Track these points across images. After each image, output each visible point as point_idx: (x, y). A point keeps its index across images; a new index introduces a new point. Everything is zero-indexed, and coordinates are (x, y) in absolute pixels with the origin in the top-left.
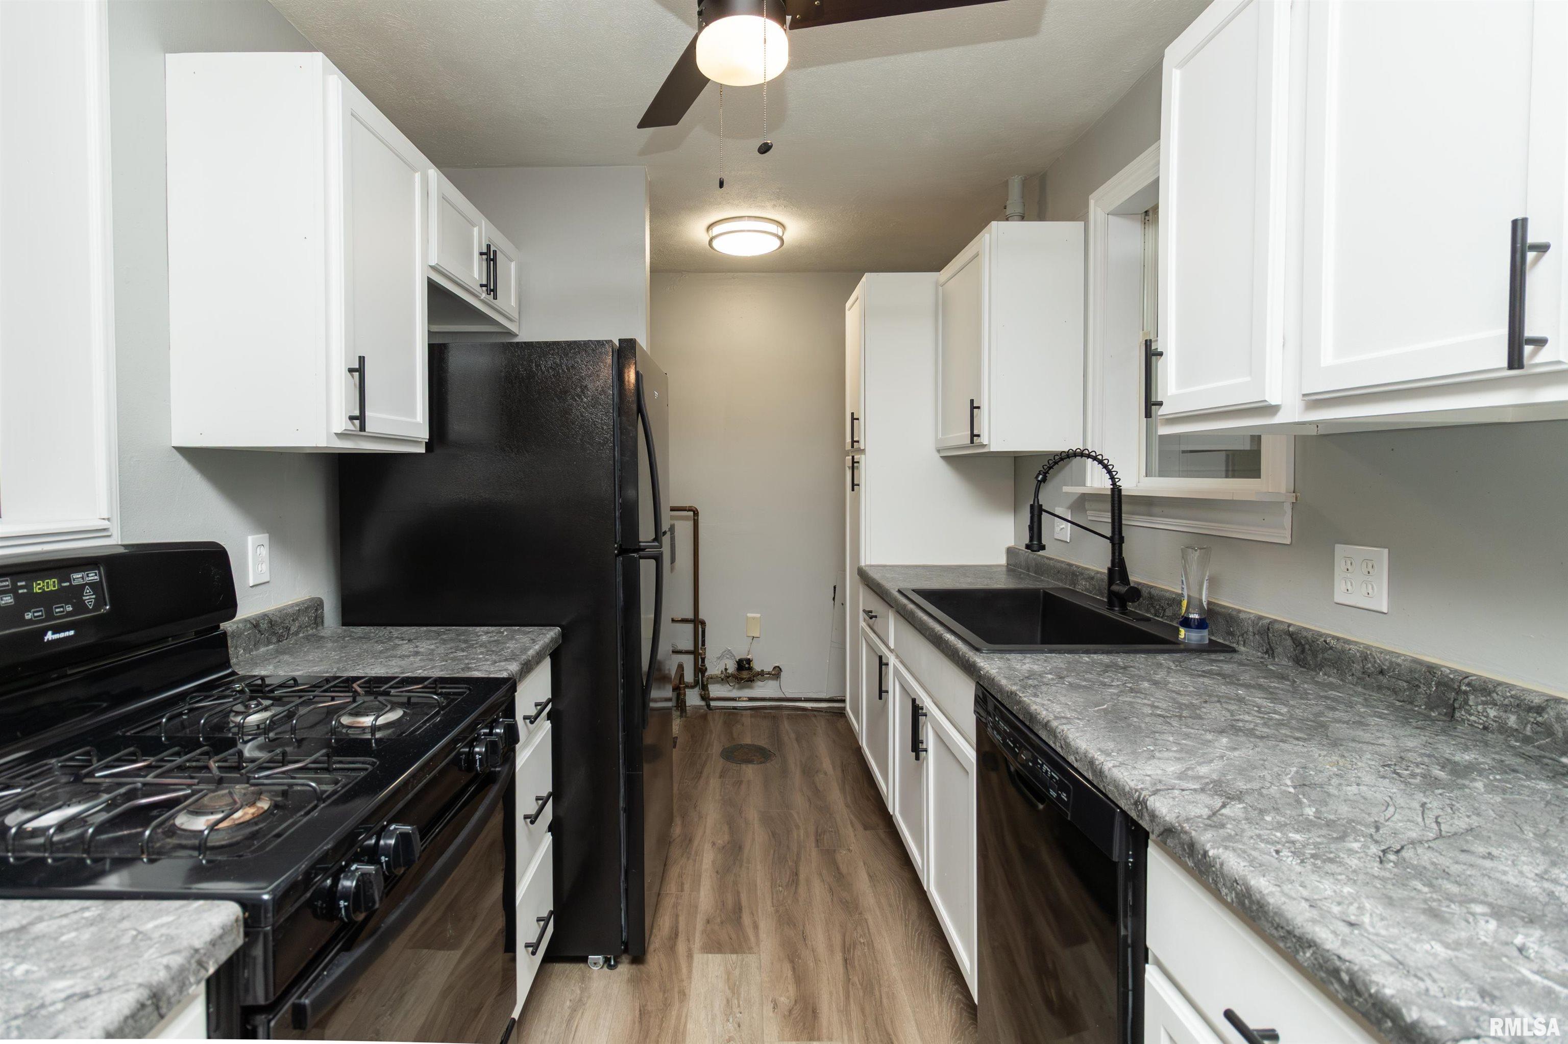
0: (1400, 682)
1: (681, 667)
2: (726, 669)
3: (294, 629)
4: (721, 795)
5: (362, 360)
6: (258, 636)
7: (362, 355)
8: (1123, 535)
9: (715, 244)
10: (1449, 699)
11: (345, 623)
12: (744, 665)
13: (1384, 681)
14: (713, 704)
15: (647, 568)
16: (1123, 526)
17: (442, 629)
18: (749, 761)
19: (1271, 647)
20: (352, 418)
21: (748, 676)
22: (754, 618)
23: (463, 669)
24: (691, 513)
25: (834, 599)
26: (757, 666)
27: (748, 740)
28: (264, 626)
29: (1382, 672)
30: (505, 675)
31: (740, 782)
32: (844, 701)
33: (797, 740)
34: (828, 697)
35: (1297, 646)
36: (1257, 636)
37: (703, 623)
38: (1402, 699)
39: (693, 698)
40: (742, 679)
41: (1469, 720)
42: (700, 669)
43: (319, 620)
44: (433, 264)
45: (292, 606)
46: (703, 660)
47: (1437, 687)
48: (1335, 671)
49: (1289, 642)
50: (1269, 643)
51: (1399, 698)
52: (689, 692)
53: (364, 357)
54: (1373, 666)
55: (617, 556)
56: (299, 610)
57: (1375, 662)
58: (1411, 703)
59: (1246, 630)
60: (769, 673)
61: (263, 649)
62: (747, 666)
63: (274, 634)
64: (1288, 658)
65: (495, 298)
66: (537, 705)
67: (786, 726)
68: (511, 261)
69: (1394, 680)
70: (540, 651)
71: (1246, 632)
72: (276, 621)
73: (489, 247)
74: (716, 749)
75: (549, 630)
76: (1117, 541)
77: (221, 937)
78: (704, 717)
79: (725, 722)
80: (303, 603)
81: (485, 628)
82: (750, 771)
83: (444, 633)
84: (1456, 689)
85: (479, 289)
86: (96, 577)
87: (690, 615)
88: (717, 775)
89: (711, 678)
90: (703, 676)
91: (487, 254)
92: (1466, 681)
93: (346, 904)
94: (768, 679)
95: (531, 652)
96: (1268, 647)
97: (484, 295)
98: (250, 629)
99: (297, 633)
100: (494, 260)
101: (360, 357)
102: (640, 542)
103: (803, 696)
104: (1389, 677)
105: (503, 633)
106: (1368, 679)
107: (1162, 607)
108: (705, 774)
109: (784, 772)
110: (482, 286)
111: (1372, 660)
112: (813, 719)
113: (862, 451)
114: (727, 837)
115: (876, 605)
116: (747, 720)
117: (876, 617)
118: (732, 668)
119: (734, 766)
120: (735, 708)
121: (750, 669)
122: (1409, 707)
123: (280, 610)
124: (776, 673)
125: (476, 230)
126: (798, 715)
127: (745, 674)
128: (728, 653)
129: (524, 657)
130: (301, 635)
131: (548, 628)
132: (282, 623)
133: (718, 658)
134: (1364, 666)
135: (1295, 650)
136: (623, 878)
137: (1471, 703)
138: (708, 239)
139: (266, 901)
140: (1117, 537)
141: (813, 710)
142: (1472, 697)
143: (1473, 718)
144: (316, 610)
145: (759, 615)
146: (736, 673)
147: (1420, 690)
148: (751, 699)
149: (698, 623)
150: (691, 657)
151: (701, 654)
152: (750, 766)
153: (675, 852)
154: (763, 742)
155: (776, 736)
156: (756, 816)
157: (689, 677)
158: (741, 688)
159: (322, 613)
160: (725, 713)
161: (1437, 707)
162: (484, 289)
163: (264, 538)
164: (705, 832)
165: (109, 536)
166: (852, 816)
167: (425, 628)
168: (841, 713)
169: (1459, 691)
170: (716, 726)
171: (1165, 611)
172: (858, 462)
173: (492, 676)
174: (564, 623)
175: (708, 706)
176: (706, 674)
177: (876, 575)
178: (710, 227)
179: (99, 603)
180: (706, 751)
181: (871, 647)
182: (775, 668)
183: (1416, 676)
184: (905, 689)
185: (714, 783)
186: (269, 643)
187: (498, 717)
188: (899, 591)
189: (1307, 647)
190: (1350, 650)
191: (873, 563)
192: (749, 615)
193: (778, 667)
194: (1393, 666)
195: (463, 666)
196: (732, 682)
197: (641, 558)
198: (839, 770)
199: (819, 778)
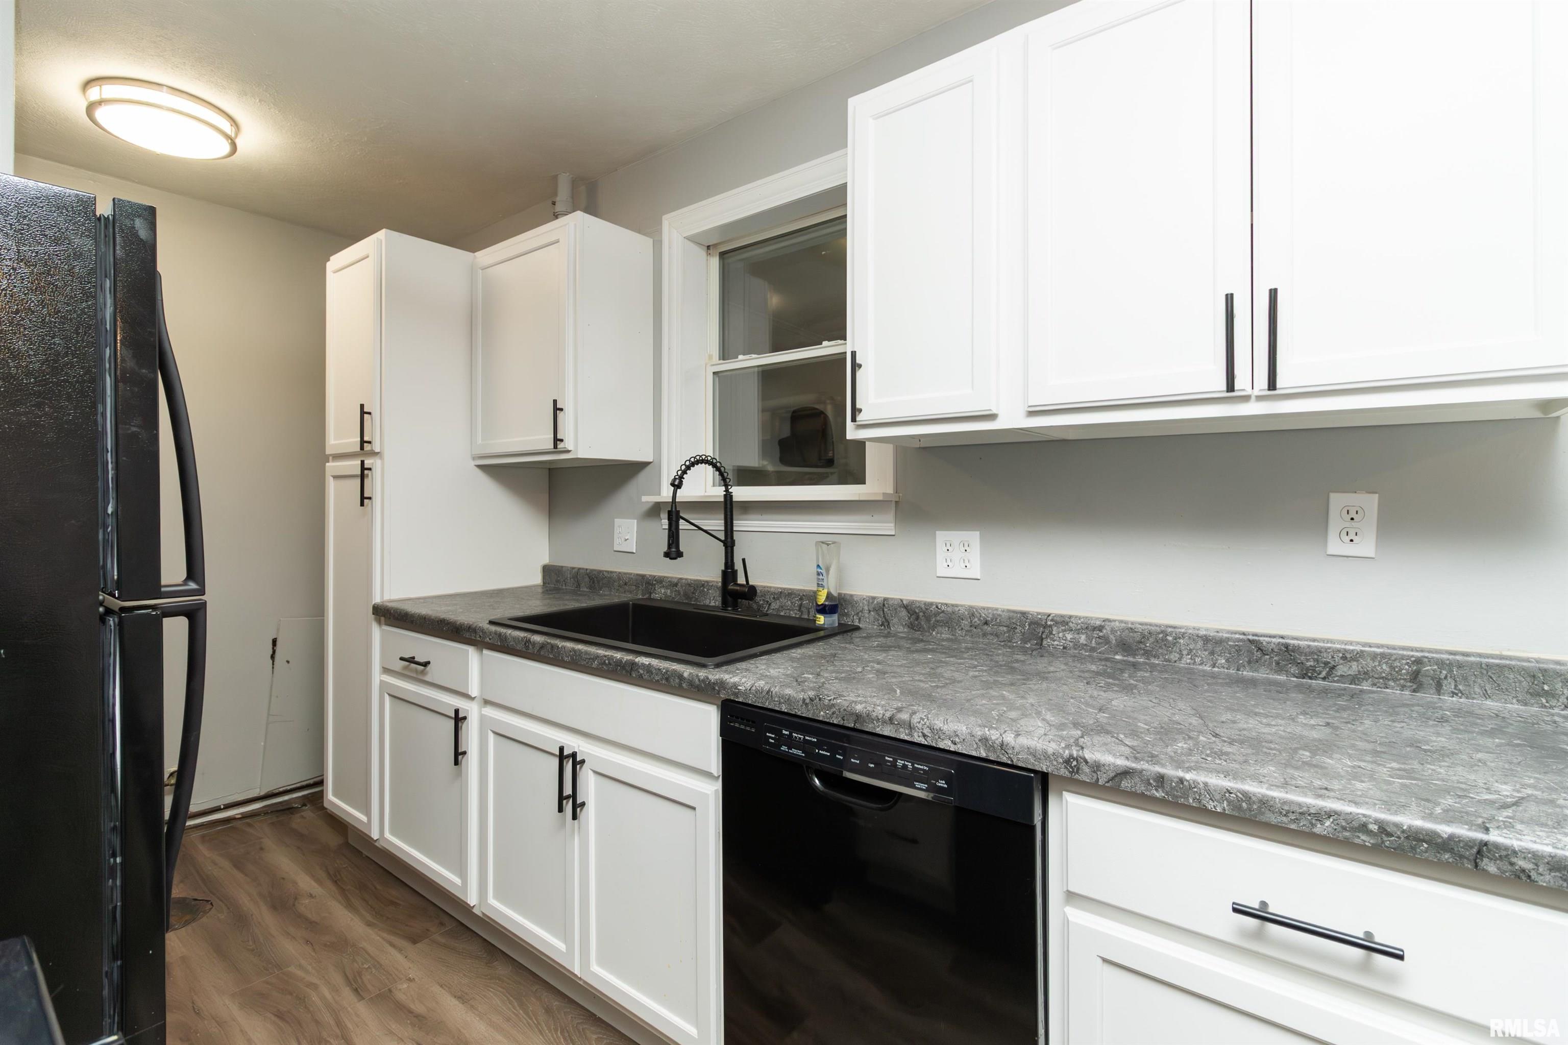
0: (1001, 628)
8: (734, 538)
9: (100, 114)
10: (1039, 633)
13: (987, 629)
16: (735, 533)
19: (887, 621)
25: (273, 657)
29: (986, 623)
33: (237, 867)
34: (262, 793)
35: (911, 615)
36: (872, 613)
38: (1003, 640)
41: (1053, 645)
47: (1029, 626)
48: (947, 629)
49: (904, 613)
50: (884, 616)
51: (1000, 639)
54: (979, 620)
57: (981, 616)
58: (1010, 641)
59: (861, 609)
64: (903, 625)
67: (206, 853)
69: (996, 627)
71: (861, 611)
76: (729, 544)
82: (178, 942)
84: (1043, 625)
92: (1050, 618)
96: (884, 620)
103: (221, 803)
104: (992, 625)
106: (975, 630)
107: (768, 602)
109: (240, 920)
111: (978, 615)
112: (252, 830)
113: (377, 455)
115: (427, 648)
117: (426, 663)
122: (1009, 644)
126: (223, 833)
134: (971, 621)
135: (909, 619)
137: (1054, 633)
140: (729, 540)
142: (1055, 629)
143: (1056, 643)
147: (1016, 631)
155: (197, 875)
156: (229, 1003)
161: (1030, 640)
169: (1045, 626)
171: (770, 605)
172: (370, 469)
183: (1014, 621)
188: (492, 623)
189: (921, 614)
190: (959, 610)
194: (995, 618)
198: (329, 884)
199: (305, 906)
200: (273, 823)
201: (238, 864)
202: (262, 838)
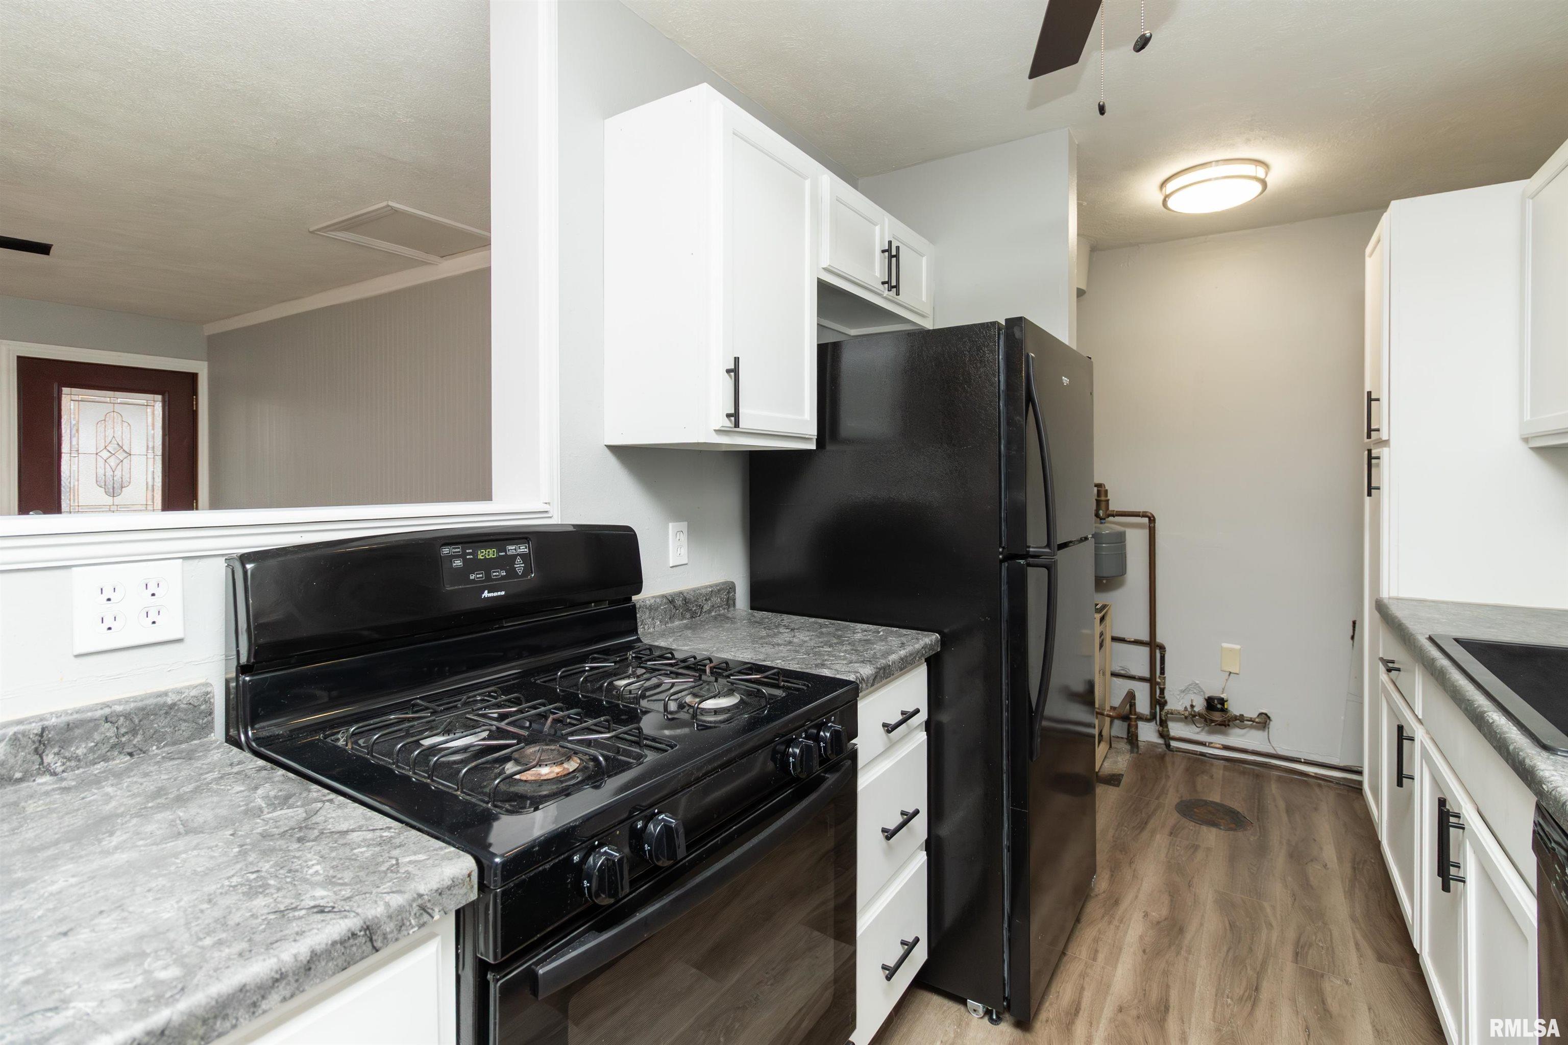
1: (1131, 697)
2: (1192, 706)
3: (706, 608)
4: (1166, 856)
5: (737, 360)
6: (674, 611)
7: (737, 356)
9: (1171, 203)
11: (753, 608)
12: (1215, 705)
14: (1174, 744)
15: (1036, 579)
17: (827, 622)
18: (1213, 824)
20: (728, 416)
21: (1220, 719)
22: (1231, 650)
23: (817, 666)
24: (1146, 520)
25: (1353, 638)
26: (1235, 708)
27: (1216, 797)
28: (679, 602)
30: (852, 678)
31: (1196, 848)
32: (1360, 773)
33: (1287, 811)
34: (1342, 764)
37: (1162, 648)
39: (1148, 733)
40: (1212, 721)
42: (1158, 701)
43: (731, 602)
44: (825, 266)
45: (706, 587)
46: (1162, 691)
52: (1141, 724)
53: (738, 358)
55: (1001, 561)
56: (712, 591)
60: (1251, 720)
61: (677, 623)
62: (1219, 706)
63: (688, 610)
65: (898, 294)
66: (903, 713)
67: (1273, 789)
68: (922, 255)
70: (906, 656)
72: (690, 599)
73: (890, 243)
74: (1171, 799)
75: (925, 637)
77: (449, 888)
78: (1162, 757)
79: (1187, 770)
80: (716, 585)
81: (865, 626)
82: (1211, 837)
83: (826, 626)
85: (881, 287)
86: (526, 550)
87: (1145, 637)
88: (1167, 830)
89: (1172, 714)
90: (1161, 710)
91: (889, 250)
93: (588, 885)
94: (1251, 727)
95: (893, 657)
97: (886, 293)
98: (666, 604)
99: (709, 611)
100: (897, 256)
101: (735, 358)
102: (1029, 547)
103: (1303, 756)
105: (879, 632)
108: (1150, 826)
109: (1262, 850)
110: (883, 283)
112: (1317, 790)
113: (1385, 443)
114: (1165, 912)
115: (1398, 654)
116: (1218, 771)
117: (1398, 670)
118: (1200, 706)
119: (1191, 825)
120: (1202, 754)
121: (1224, 710)
123: (694, 590)
124: (1263, 722)
125: (877, 228)
126: (1292, 780)
127: (1217, 716)
128: (1195, 687)
129: (883, 662)
130: (713, 614)
131: (926, 633)
132: (695, 601)
133: (1183, 691)
136: (1006, 925)
138: (1161, 198)
139: (497, 864)
141: (1317, 777)
144: (729, 593)
145: (1238, 647)
146: (1204, 712)
148: (1226, 748)
149: (1154, 647)
150: (1146, 686)
151: (1159, 684)
152: (1214, 830)
153: (1093, 909)
154: (1237, 804)
155: (1257, 799)
156: (1210, 896)
157: (1143, 706)
158: (1211, 732)
159: (734, 595)
160: (1189, 759)
162: (886, 285)
163: (683, 525)
164: (1137, 897)
165: (550, 517)
166: (1359, 936)
167: (813, 620)
168: (1357, 789)
170: (1176, 772)
172: (1378, 458)
173: (838, 676)
174: (946, 631)
175: (1168, 746)
176: (1166, 708)
177: (1399, 612)
178: (1163, 184)
179: (527, 571)
180: (1157, 798)
181: (1393, 711)
182: (1261, 714)
184: (1436, 781)
185: (1161, 840)
186: (683, 618)
187: (829, 720)
188: (1431, 639)
191: (1401, 595)
192: (1225, 645)
193: (1266, 714)
195: (819, 662)
196: (1201, 723)
197: (1029, 565)
198: (1348, 867)
199: (1314, 870)
200: (1339, 794)
201: (1289, 810)
202: (1321, 801)
